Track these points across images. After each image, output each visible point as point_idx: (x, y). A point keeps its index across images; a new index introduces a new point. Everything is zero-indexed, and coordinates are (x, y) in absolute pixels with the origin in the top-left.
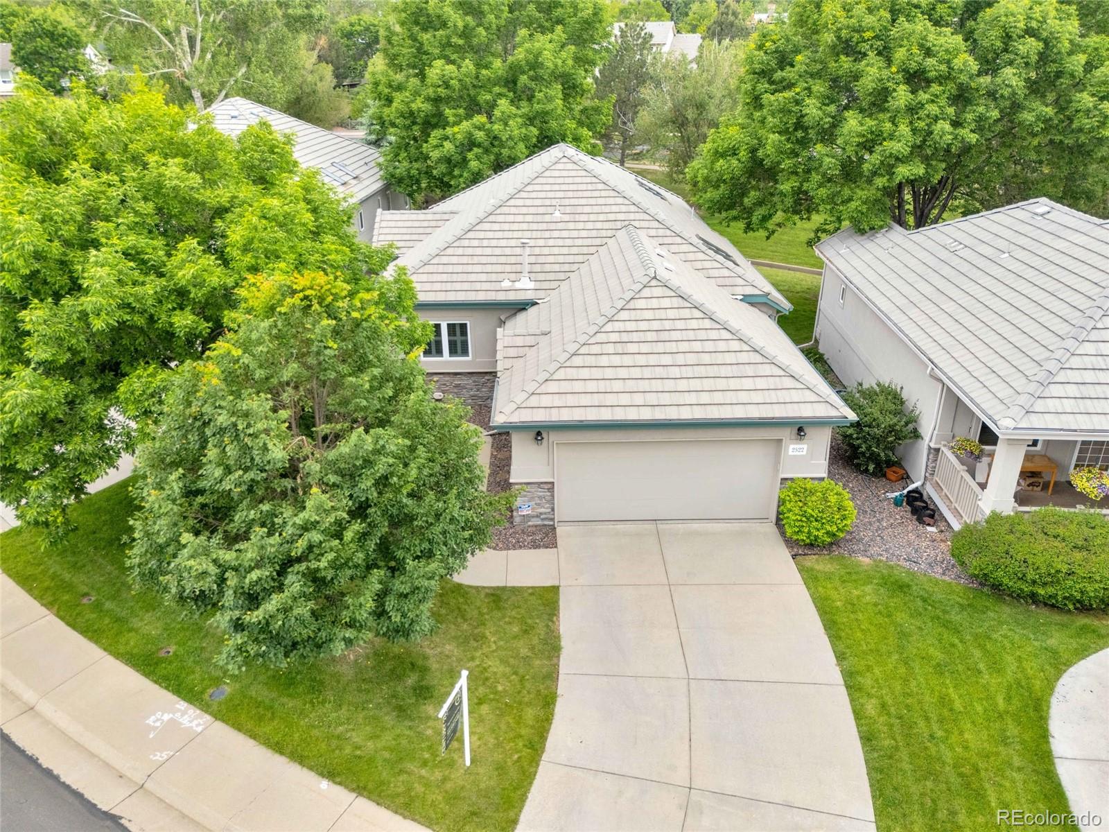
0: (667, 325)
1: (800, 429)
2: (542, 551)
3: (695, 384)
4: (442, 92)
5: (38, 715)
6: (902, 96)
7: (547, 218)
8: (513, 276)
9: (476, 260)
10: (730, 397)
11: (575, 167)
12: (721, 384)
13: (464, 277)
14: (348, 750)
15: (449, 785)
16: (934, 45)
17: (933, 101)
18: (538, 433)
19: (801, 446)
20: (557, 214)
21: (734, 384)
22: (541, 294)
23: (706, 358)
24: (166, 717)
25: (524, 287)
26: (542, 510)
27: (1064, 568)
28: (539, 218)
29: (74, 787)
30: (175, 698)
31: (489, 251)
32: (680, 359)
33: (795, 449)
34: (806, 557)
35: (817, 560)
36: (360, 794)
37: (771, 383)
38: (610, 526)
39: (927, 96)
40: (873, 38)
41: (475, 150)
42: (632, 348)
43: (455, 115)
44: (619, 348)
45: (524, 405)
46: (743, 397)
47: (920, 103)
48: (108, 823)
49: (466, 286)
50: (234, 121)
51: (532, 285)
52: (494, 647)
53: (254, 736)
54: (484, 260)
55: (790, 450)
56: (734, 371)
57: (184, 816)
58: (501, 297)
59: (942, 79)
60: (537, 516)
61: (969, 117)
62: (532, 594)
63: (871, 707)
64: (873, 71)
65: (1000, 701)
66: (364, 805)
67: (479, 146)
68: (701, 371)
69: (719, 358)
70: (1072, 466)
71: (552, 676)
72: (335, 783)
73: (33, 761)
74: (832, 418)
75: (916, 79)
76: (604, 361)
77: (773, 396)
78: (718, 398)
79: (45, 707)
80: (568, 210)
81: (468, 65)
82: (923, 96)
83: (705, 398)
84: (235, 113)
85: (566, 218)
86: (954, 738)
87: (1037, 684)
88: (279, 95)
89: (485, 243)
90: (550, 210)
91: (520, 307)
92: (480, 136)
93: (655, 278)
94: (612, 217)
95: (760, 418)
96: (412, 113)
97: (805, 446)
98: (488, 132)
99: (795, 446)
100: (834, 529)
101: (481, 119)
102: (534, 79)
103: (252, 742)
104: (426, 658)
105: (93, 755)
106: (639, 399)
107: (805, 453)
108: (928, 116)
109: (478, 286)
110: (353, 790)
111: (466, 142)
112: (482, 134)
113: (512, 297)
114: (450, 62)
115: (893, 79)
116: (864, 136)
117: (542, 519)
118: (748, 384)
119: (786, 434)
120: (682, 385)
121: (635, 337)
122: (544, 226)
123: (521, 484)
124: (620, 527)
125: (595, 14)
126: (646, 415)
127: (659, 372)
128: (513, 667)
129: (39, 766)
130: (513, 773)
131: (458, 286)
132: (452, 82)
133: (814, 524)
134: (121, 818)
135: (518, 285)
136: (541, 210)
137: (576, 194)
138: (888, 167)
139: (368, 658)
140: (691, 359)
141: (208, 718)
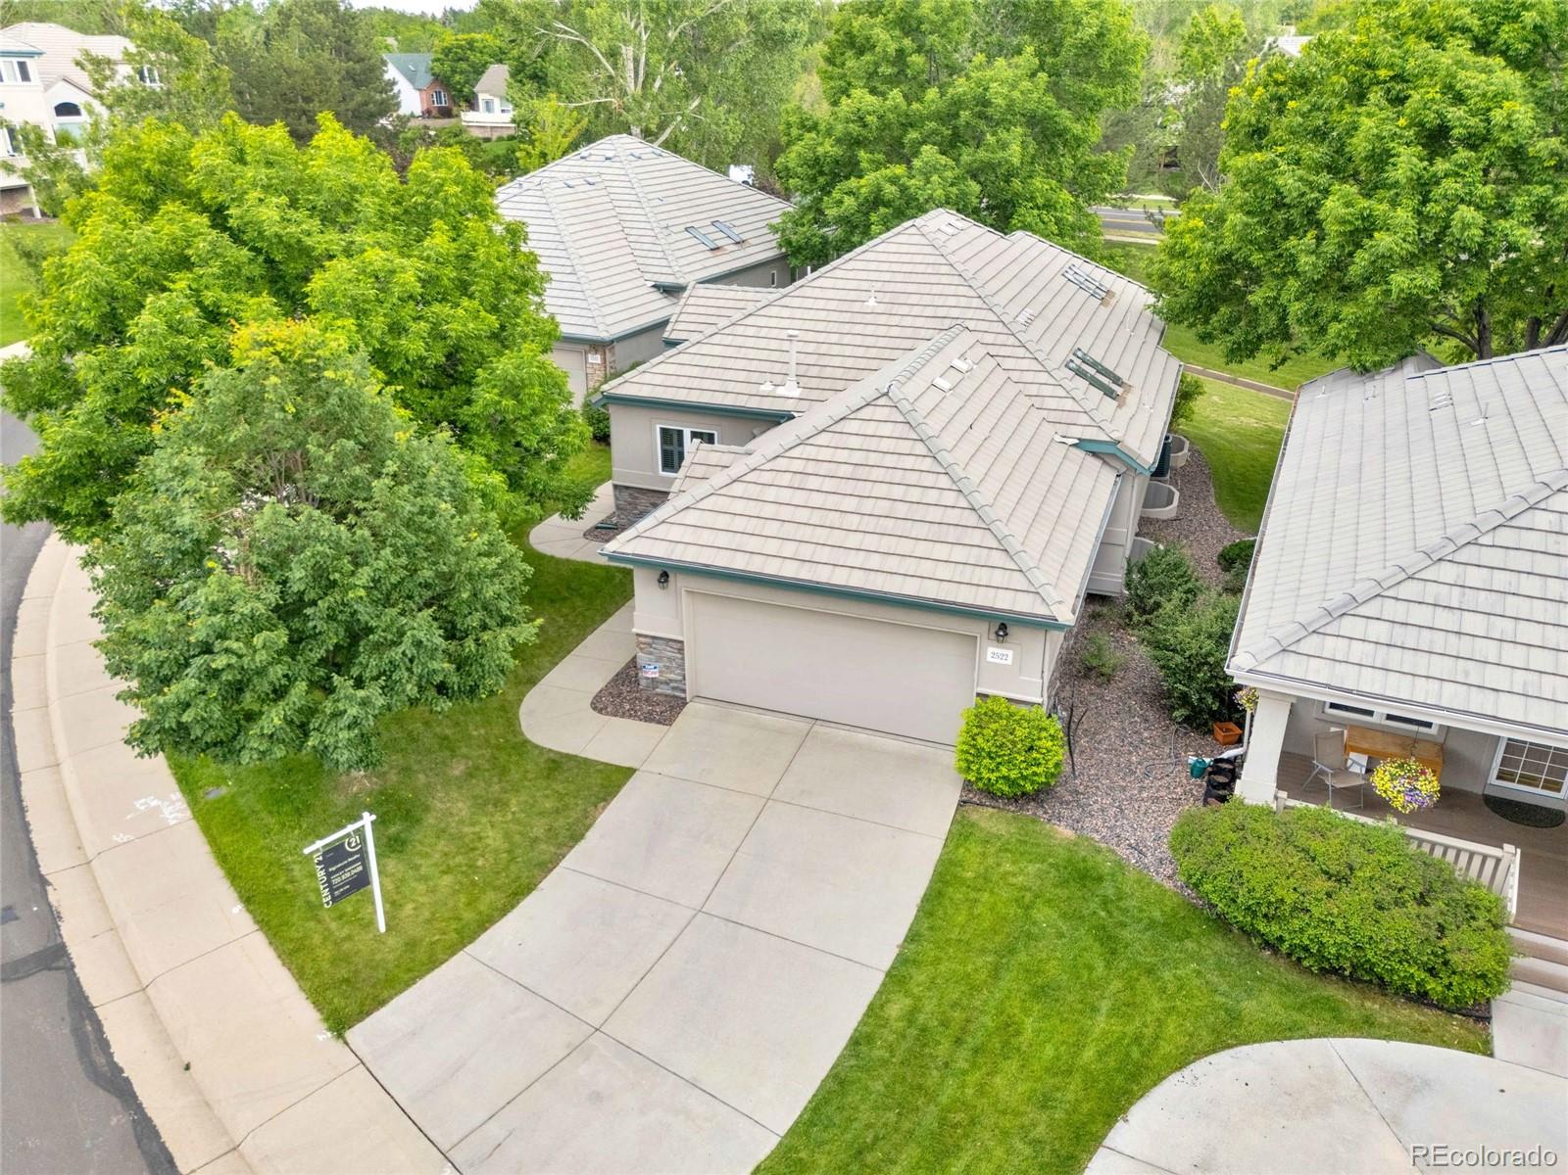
0: (873, 458)
1: (1003, 626)
2: (653, 726)
3: (871, 542)
4: (854, 128)
5: (59, 773)
6: (1407, 161)
7: (857, 307)
8: (778, 379)
9: (743, 353)
10: (909, 566)
11: (923, 241)
12: (905, 546)
13: (720, 374)
14: (280, 883)
15: (346, 946)
16: (1468, 87)
17: (1457, 174)
18: (665, 574)
19: (1005, 652)
20: (872, 302)
21: (922, 549)
22: (803, 406)
23: (902, 510)
24: (154, 803)
25: (787, 394)
26: (672, 676)
27: (1291, 898)
28: (845, 306)
29: (35, 845)
30: (176, 787)
31: (763, 343)
32: (868, 506)
33: (997, 655)
34: (980, 809)
35: (991, 816)
36: (261, 929)
37: (973, 555)
38: (754, 715)
39: (1447, 166)
40: (1392, 78)
41: (882, 210)
42: (813, 483)
43: (872, 161)
44: (797, 481)
45: (647, 534)
46: (926, 568)
47: (1435, 175)
48: (37, 886)
49: (716, 385)
50: (608, 163)
51: (797, 393)
52: (510, 817)
53: (212, 841)
54: (752, 354)
55: (989, 655)
56: (933, 532)
57: (102, 900)
58: (753, 404)
59: (1473, 142)
60: (667, 683)
61: (1519, 201)
62: (600, 771)
63: (895, 1009)
64: (1371, 123)
65: (1089, 1054)
66: (259, 941)
67: (888, 204)
68: (889, 525)
69: (920, 512)
70: (1494, 773)
71: (547, 867)
72: (248, 910)
73: (22, 811)
74: (1037, 616)
75: (1435, 139)
76: (771, 494)
77: (967, 574)
78: (892, 563)
79: (67, 768)
80: (887, 298)
81: (896, 95)
82: (1441, 166)
83: (874, 562)
84: (610, 154)
85: (881, 308)
86: (973, 1078)
87: (1165, 1048)
88: (731, 136)
89: (763, 332)
90: (863, 296)
91: (774, 419)
92: (890, 190)
93: (886, 394)
94: (942, 312)
95: (936, 600)
96: (817, 159)
97: (1010, 653)
98: (904, 189)
99: (996, 650)
100: (1013, 775)
101: (899, 170)
102: (981, 116)
103: (207, 848)
104: (427, 809)
105: (73, 822)
106: (789, 549)
107: (1009, 662)
108: (1445, 196)
109: (731, 387)
110: (257, 922)
111: (871, 198)
112: (894, 188)
113: (767, 405)
114: (873, 91)
115: (1401, 137)
116: (1350, 223)
117: (674, 688)
118: (941, 552)
119: (980, 629)
120: (853, 540)
121: (824, 469)
122: (846, 317)
123: (646, 636)
124: (767, 718)
125: (1100, 35)
126: (790, 571)
127: (833, 519)
128: (512, 843)
129: (23, 817)
130: (421, 954)
131: (707, 384)
132: (869, 118)
133: (987, 761)
134: (50, 884)
135: (780, 391)
136: (852, 295)
137: (907, 278)
138: (1378, 273)
139: (370, 795)
140: (883, 507)
141: (189, 813)
